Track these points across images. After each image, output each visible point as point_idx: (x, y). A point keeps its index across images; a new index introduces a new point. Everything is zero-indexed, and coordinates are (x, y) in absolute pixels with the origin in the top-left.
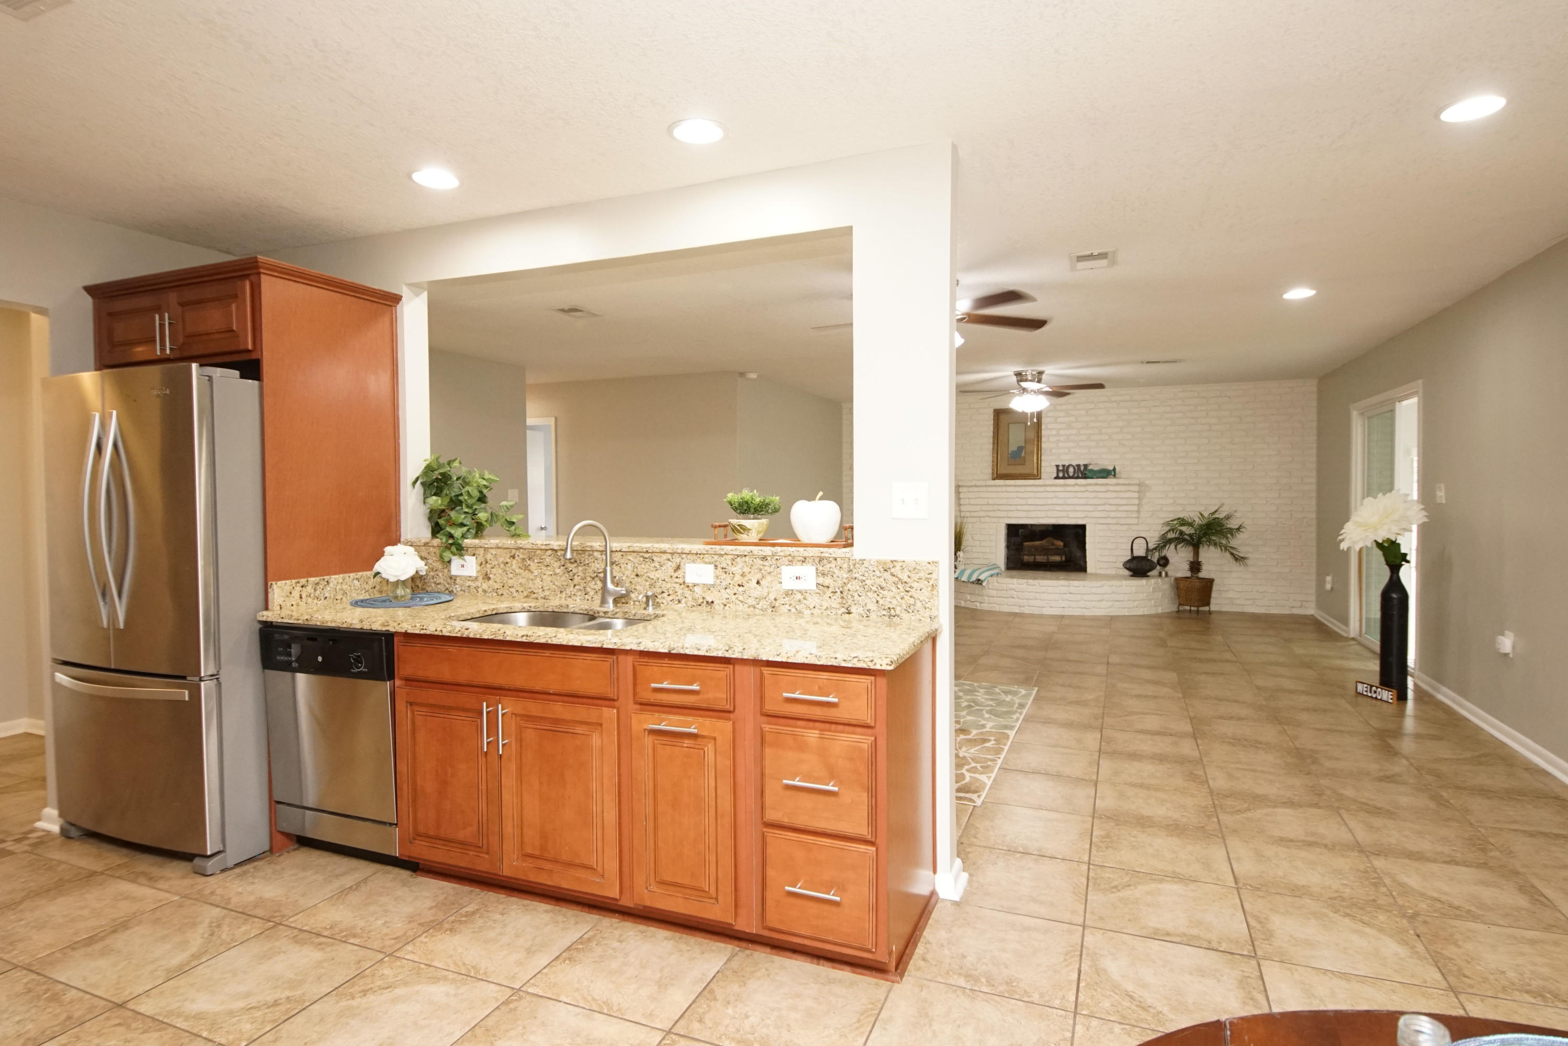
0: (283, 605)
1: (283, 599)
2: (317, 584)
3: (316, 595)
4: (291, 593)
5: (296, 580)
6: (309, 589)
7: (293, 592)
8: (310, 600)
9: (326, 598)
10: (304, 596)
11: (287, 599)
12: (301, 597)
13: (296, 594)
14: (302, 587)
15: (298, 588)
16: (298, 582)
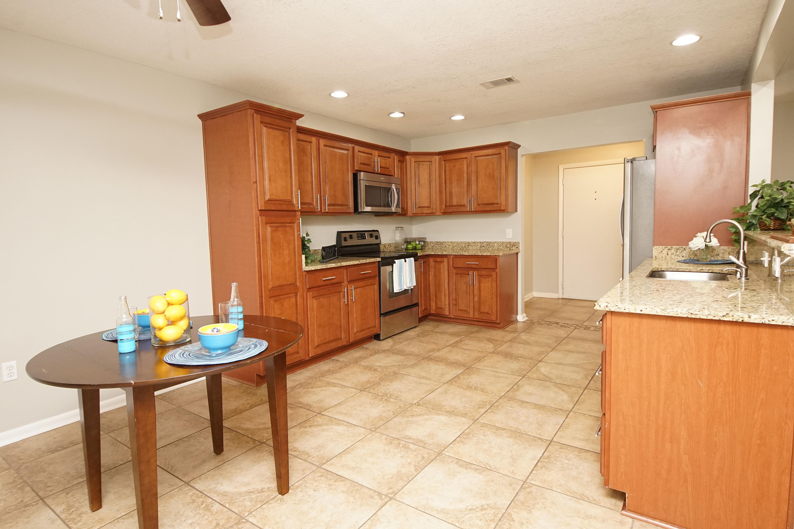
0: (657, 256)
1: (657, 254)
2: (678, 249)
3: (677, 254)
4: (662, 252)
5: (665, 246)
6: (673, 251)
7: (663, 251)
8: (673, 256)
9: (683, 256)
10: (669, 254)
11: (659, 254)
12: (668, 254)
13: (665, 252)
14: (669, 249)
15: (666, 250)
16: (667, 247)
